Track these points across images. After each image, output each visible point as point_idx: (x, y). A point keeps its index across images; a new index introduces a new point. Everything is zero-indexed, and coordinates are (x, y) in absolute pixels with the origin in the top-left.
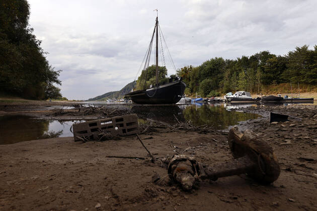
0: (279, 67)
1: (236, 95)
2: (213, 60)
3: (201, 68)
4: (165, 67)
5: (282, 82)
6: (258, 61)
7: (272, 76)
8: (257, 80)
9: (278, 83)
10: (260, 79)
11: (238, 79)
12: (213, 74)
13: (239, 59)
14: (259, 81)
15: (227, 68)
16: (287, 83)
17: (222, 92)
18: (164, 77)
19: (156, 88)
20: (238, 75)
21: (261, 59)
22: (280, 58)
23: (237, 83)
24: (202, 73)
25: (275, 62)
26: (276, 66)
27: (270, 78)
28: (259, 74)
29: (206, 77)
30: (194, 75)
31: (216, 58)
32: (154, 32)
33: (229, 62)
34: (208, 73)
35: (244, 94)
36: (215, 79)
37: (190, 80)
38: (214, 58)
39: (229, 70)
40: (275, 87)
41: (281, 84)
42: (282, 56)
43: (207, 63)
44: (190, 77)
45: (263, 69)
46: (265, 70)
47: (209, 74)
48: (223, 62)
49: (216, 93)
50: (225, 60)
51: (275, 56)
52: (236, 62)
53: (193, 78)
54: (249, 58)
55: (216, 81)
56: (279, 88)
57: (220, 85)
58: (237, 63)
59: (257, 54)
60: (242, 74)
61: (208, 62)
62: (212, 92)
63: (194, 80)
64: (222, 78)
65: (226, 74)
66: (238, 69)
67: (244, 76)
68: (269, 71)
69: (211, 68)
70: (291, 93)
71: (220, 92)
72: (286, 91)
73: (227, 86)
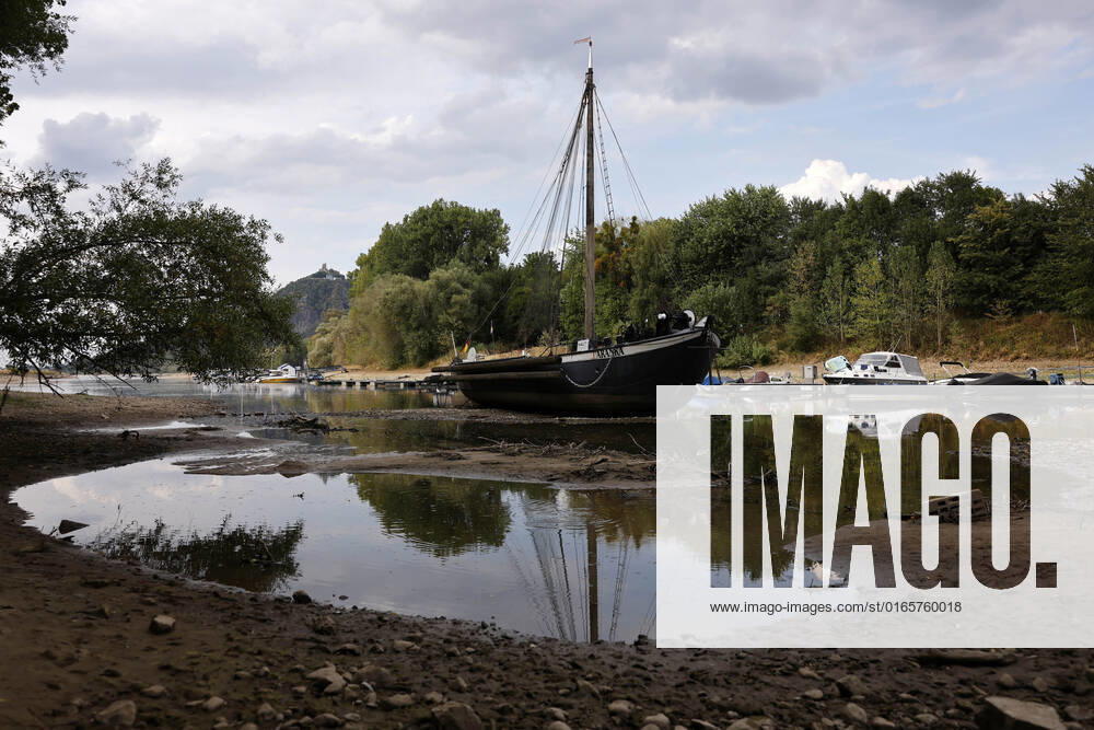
0: (1016, 244)
1: (864, 367)
2: (734, 198)
3: (682, 231)
4: (496, 213)
5: (1031, 310)
6: (932, 214)
7: (991, 280)
8: (932, 297)
9: (1018, 311)
10: (945, 295)
11: (853, 291)
12: (738, 262)
13: (850, 201)
14: (941, 302)
15: (802, 237)
16: (1055, 314)
17: (782, 347)
18: (492, 261)
20: (849, 272)
21: (941, 204)
22: (1024, 209)
23: (849, 307)
24: (686, 252)
25: (1000, 224)
26: (1006, 241)
27: (982, 289)
28: (940, 273)
29: (707, 271)
30: (651, 260)
31: (750, 190)
32: (578, 126)
33: (808, 209)
34: (715, 257)
35: (894, 364)
36: (745, 282)
37: (630, 286)
38: (741, 189)
39: (809, 246)
40: (1005, 331)
41: (1028, 318)
42: (1030, 198)
43: (708, 211)
44: (631, 272)
45: (954, 250)
46: (964, 255)
47: (720, 262)
48: (781, 208)
49: (758, 350)
50: (788, 200)
51: (998, 195)
52: (838, 210)
53: (646, 278)
54: (892, 198)
55: (753, 294)
56: (1019, 332)
57: (770, 313)
58: (842, 220)
59: (926, 184)
60: (870, 270)
61: (713, 203)
62: (740, 342)
63: (652, 286)
64: (778, 280)
65: (799, 264)
66: (846, 244)
67: (879, 276)
68: (978, 259)
69: (726, 235)
70: (1068, 356)
71: (772, 346)
72: (1051, 349)
73: (803, 321)
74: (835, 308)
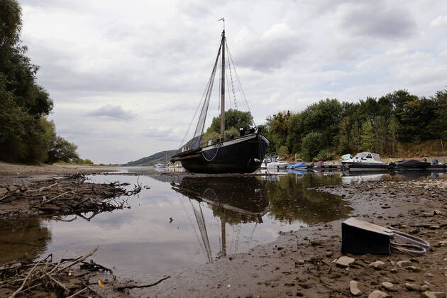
0: (422, 115)
1: (357, 158)
2: (322, 103)
3: (305, 115)
4: (249, 113)
5: (428, 139)
6: (391, 106)
7: (413, 128)
8: (391, 135)
9: (423, 139)
10: (396, 133)
11: (361, 134)
12: (323, 125)
13: (362, 102)
14: (394, 137)
15: (345, 115)
16: (437, 140)
17: (337, 154)
19: (218, 146)
20: (360, 127)
21: (395, 102)
22: (425, 102)
23: (360, 138)
24: (306, 122)
25: (416, 107)
26: (418, 113)
27: (410, 131)
28: (393, 125)
29: (312, 128)
30: (294, 125)
31: (328, 100)
32: (219, 54)
33: (347, 106)
34: (316, 123)
35: (369, 157)
36: (326, 132)
37: (287, 134)
38: (325, 100)
39: (347, 118)
40: (418, 147)
41: (428, 142)
42: (428, 98)
43: (313, 108)
44: (287, 129)
45: (399, 118)
46: (403, 119)
47: (317, 125)
48: (339, 106)
49: (328, 155)
50: (341, 103)
51: (416, 97)
52: (358, 106)
53: (292, 131)
54: (377, 100)
55: (328, 135)
56: (424, 147)
57: (334, 142)
58: (359, 108)
59: (390, 95)
60: (367, 126)
61: (315, 105)
62: (323, 152)
63: (294, 134)
64: (337, 131)
65: (343, 125)
66: (360, 117)
67: (371, 128)
68: (408, 121)
69: (319, 116)
70: (442, 155)
71: (334, 154)
72: (436, 153)
73: (344, 144)
74: (356, 139)
